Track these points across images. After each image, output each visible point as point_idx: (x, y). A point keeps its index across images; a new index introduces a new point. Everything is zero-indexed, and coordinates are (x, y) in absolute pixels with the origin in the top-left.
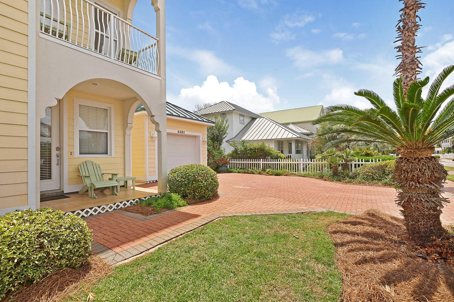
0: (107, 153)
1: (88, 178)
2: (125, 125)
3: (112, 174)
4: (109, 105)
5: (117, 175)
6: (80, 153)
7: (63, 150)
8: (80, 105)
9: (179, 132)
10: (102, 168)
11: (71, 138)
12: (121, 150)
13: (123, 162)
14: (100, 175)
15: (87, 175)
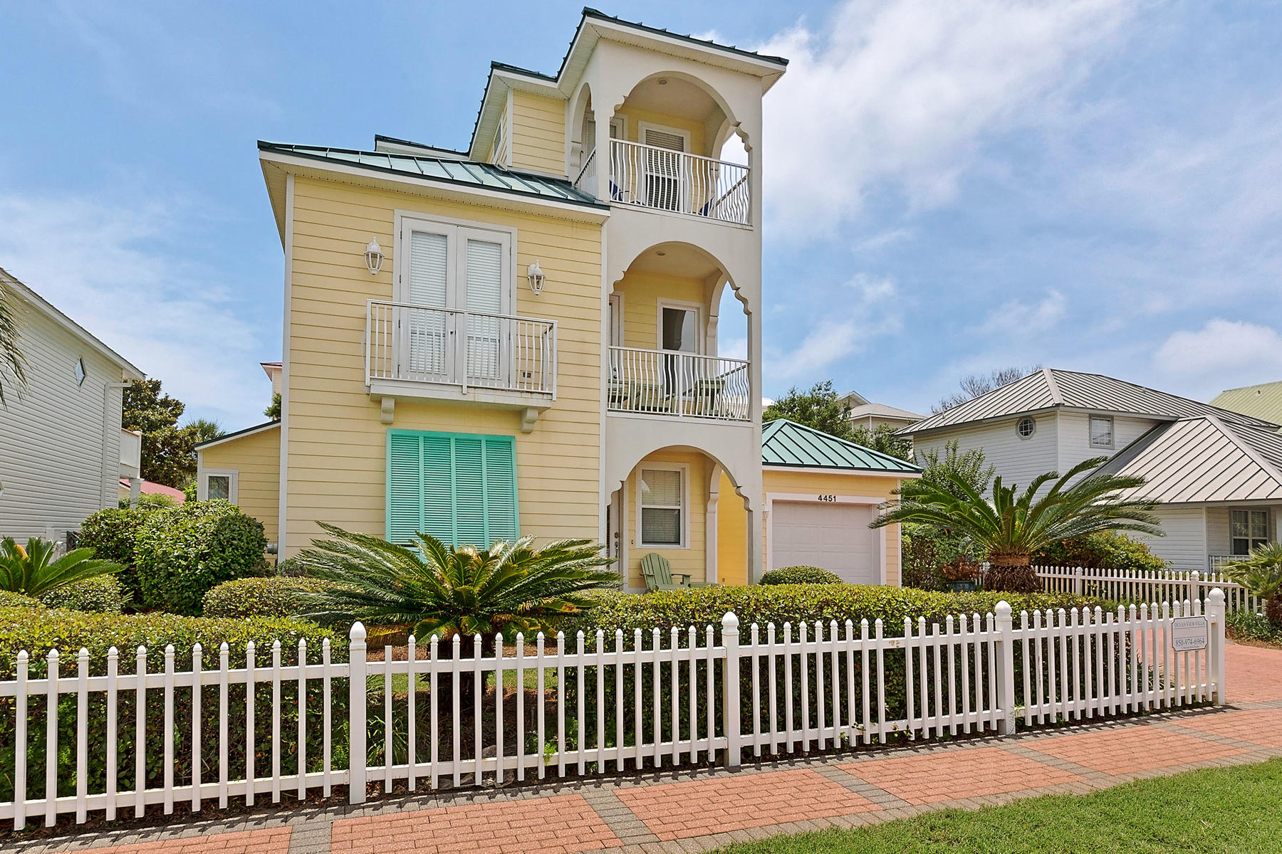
0: (678, 543)
1: (651, 578)
2: (706, 496)
3: (683, 575)
4: (682, 465)
5: (689, 576)
6: (644, 542)
7: (622, 537)
8: (643, 470)
9: (823, 498)
10: (671, 567)
11: (633, 521)
12: (701, 537)
13: (703, 558)
14: (668, 576)
15: (651, 574)
